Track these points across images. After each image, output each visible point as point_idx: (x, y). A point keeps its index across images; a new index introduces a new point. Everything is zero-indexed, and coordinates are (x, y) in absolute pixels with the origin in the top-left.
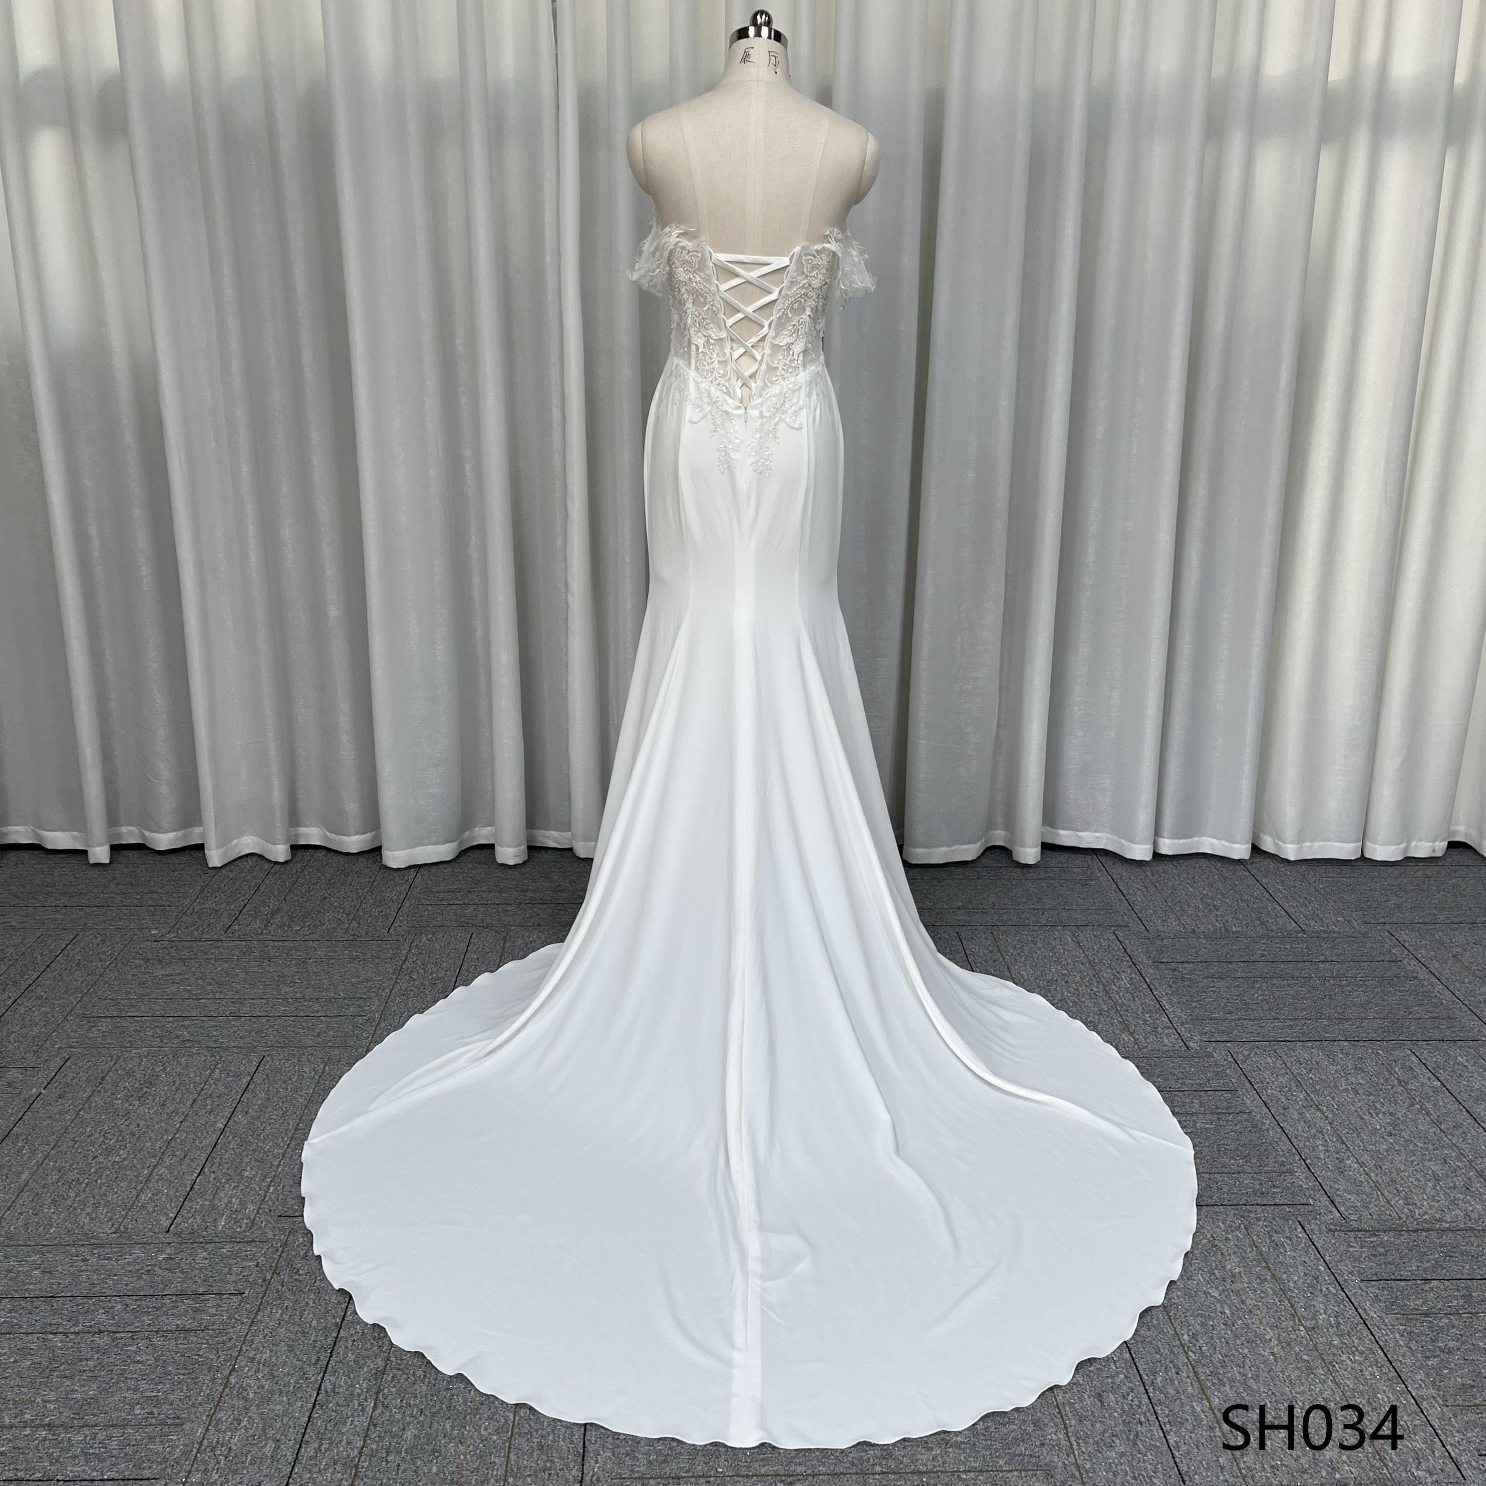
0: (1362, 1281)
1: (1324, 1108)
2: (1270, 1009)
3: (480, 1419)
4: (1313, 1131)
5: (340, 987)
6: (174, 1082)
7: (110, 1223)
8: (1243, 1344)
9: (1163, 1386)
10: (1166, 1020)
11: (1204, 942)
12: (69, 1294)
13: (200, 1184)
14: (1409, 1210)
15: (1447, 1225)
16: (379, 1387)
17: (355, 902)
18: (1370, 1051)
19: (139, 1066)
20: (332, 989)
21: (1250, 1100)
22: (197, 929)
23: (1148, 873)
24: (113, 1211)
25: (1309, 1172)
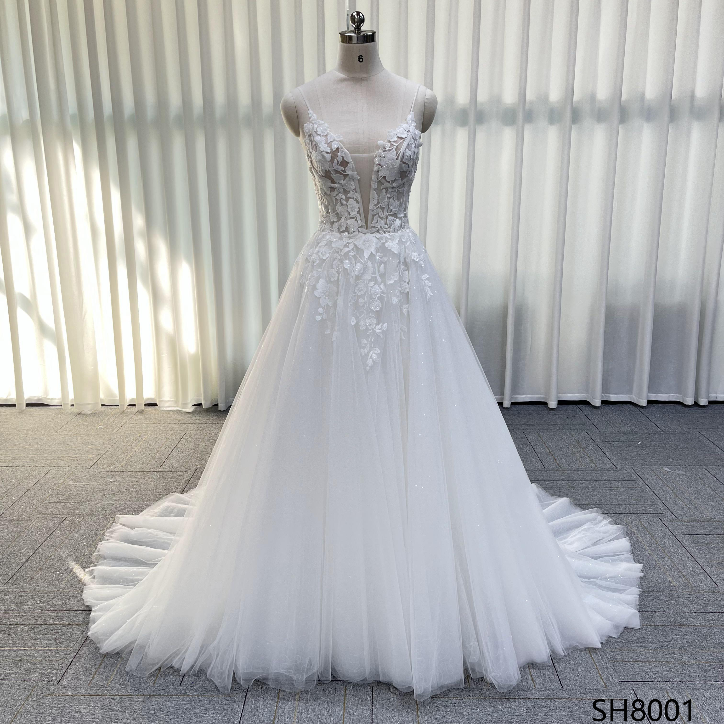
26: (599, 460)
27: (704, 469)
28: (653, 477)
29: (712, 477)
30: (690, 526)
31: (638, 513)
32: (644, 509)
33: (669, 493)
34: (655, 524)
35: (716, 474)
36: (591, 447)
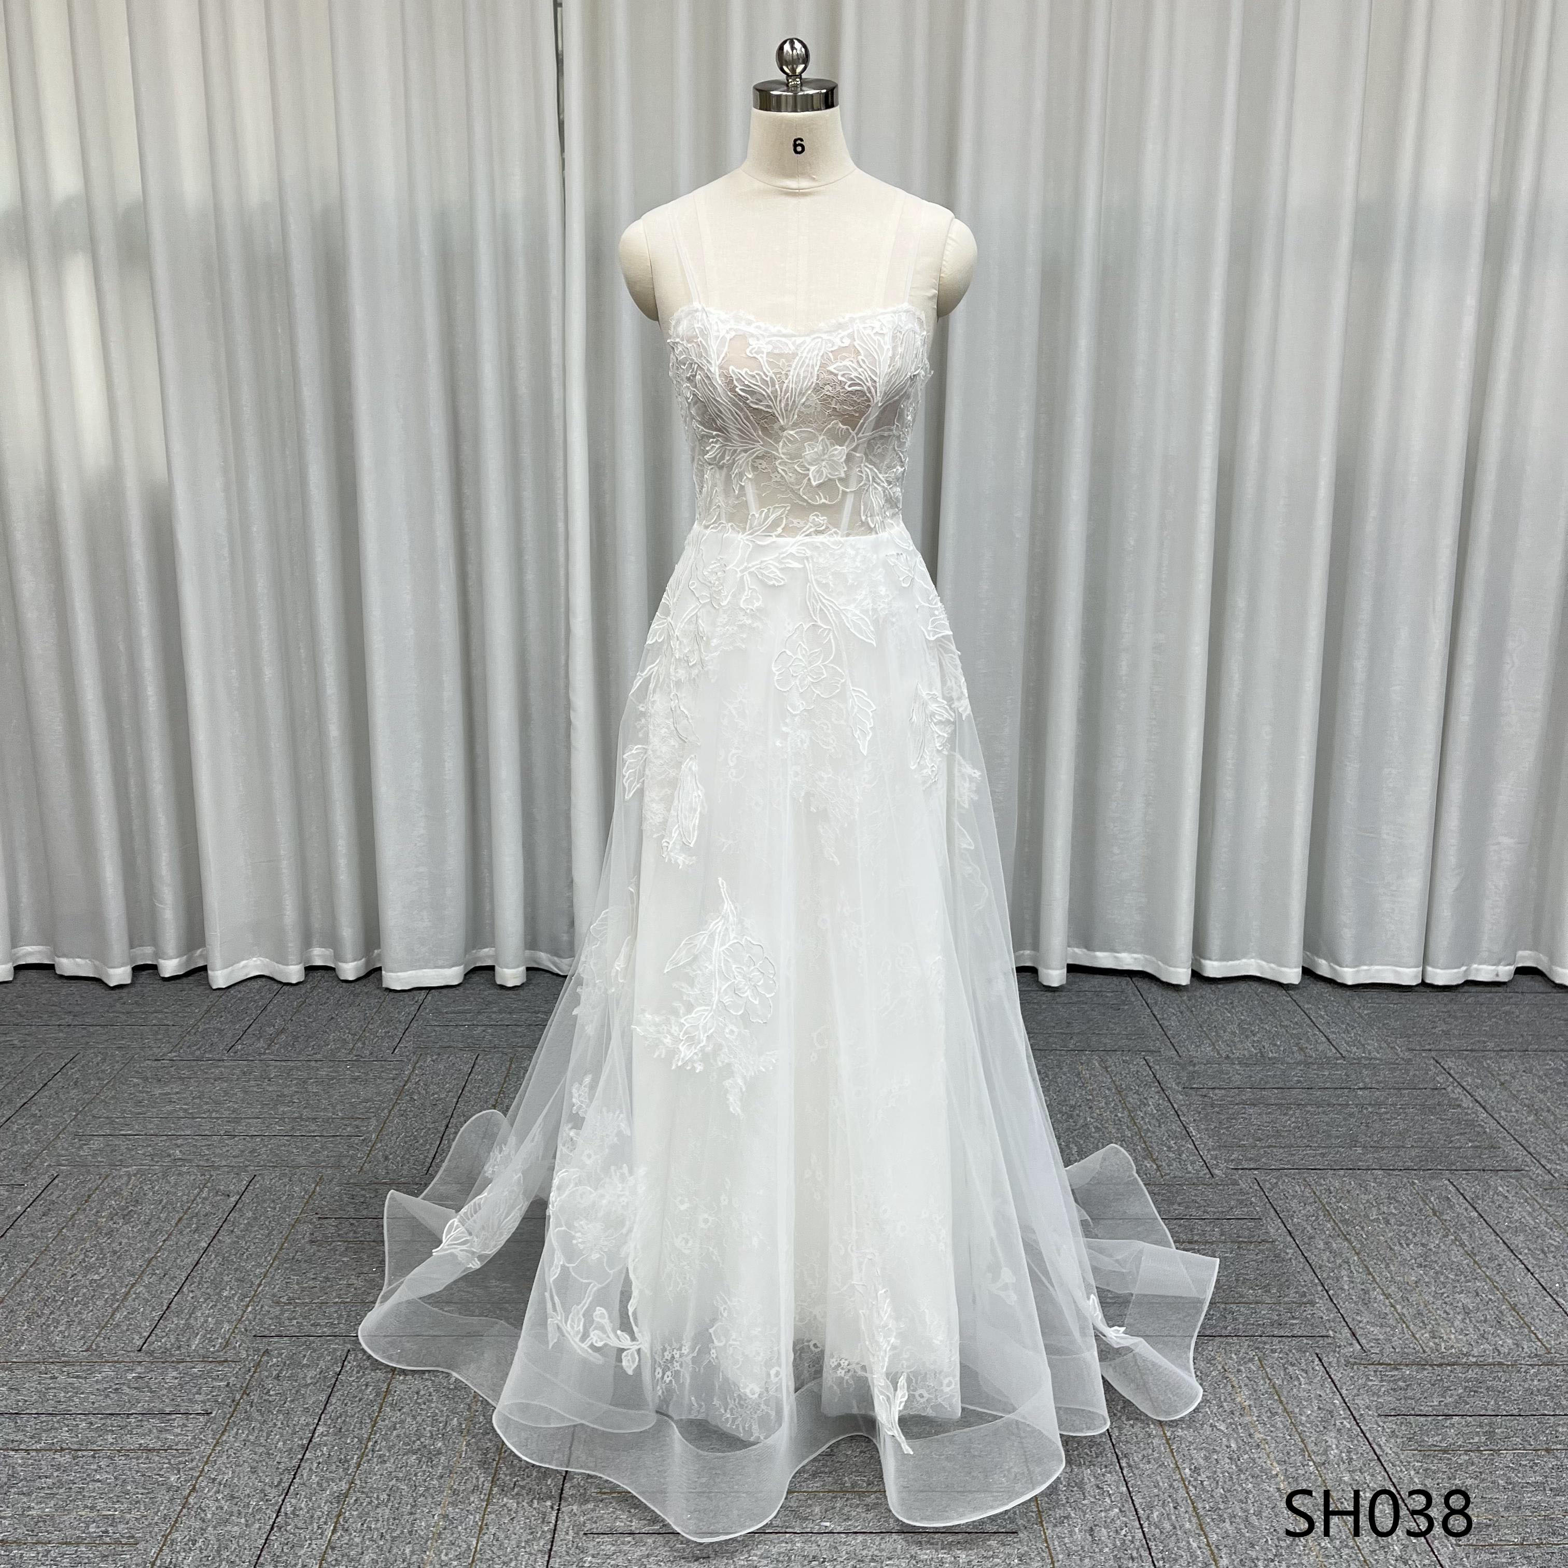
0: (1379, 1415)
1: (1353, 1239)
2: (1302, 1137)
3: (442, 1544)
4: (1339, 1261)
5: (338, 1107)
6: (161, 1201)
7: (82, 1341)
8: (1247, 1479)
9: (1160, 1521)
10: (1191, 1146)
11: (1238, 1067)
12: (34, 1411)
13: (178, 1304)
14: (1435, 1343)
15: (1474, 1360)
16: (341, 1511)
17: (362, 1023)
18: (1405, 1180)
19: (127, 1185)
20: (331, 1110)
21: (1273, 1228)
22: (199, 1049)
23: (1185, 998)
24: (86, 1329)
25: (1331, 1303)
26: (1170, 1148)
27: (1447, 1182)
28: (1308, 1208)
29: (1466, 1209)
30: (1401, 1384)
31: (1259, 1333)
32: (1276, 1318)
33: (1347, 1263)
34: (1305, 1375)
35: (1477, 1197)
36: (1151, 1108)
